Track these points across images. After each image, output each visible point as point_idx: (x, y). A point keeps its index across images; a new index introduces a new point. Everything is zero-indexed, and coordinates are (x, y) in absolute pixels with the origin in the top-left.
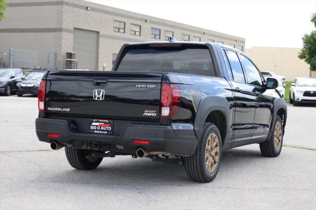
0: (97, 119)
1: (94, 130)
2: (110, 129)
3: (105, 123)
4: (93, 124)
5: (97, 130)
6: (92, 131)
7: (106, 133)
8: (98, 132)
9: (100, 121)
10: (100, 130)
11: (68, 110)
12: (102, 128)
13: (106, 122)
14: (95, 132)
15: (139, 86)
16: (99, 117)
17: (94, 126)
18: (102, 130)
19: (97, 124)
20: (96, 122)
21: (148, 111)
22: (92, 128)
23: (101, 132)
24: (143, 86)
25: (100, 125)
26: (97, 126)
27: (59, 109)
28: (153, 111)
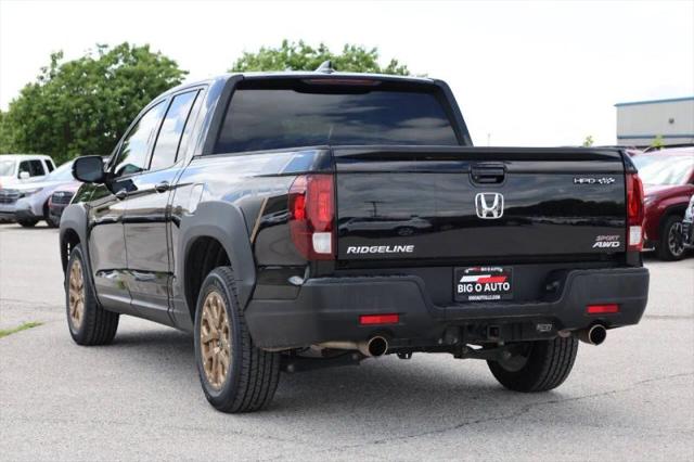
0: (472, 266)
1: (467, 294)
2: (507, 286)
3: (495, 274)
4: (464, 279)
5: (474, 293)
6: (463, 297)
7: (498, 297)
8: (478, 298)
9: (483, 269)
10: (482, 293)
11: (409, 249)
12: (487, 288)
13: (497, 271)
14: (471, 298)
15: (581, 181)
16: (477, 262)
17: (467, 283)
18: (488, 293)
19: (475, 278)
20: (471, 274)
21: (604, 237)
22: (461, 289)
23: (486, 298)
24: (589, 180)
25: (480, 281)
26: (474, 284)
27: (380, 249)
28: (612, 237)
